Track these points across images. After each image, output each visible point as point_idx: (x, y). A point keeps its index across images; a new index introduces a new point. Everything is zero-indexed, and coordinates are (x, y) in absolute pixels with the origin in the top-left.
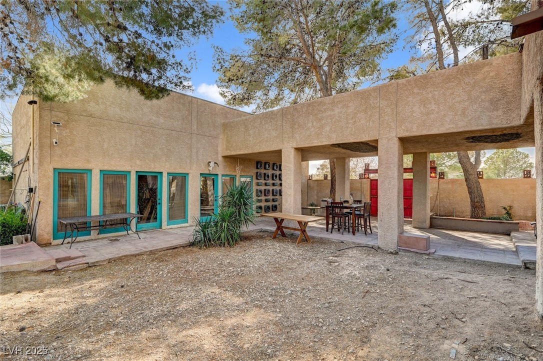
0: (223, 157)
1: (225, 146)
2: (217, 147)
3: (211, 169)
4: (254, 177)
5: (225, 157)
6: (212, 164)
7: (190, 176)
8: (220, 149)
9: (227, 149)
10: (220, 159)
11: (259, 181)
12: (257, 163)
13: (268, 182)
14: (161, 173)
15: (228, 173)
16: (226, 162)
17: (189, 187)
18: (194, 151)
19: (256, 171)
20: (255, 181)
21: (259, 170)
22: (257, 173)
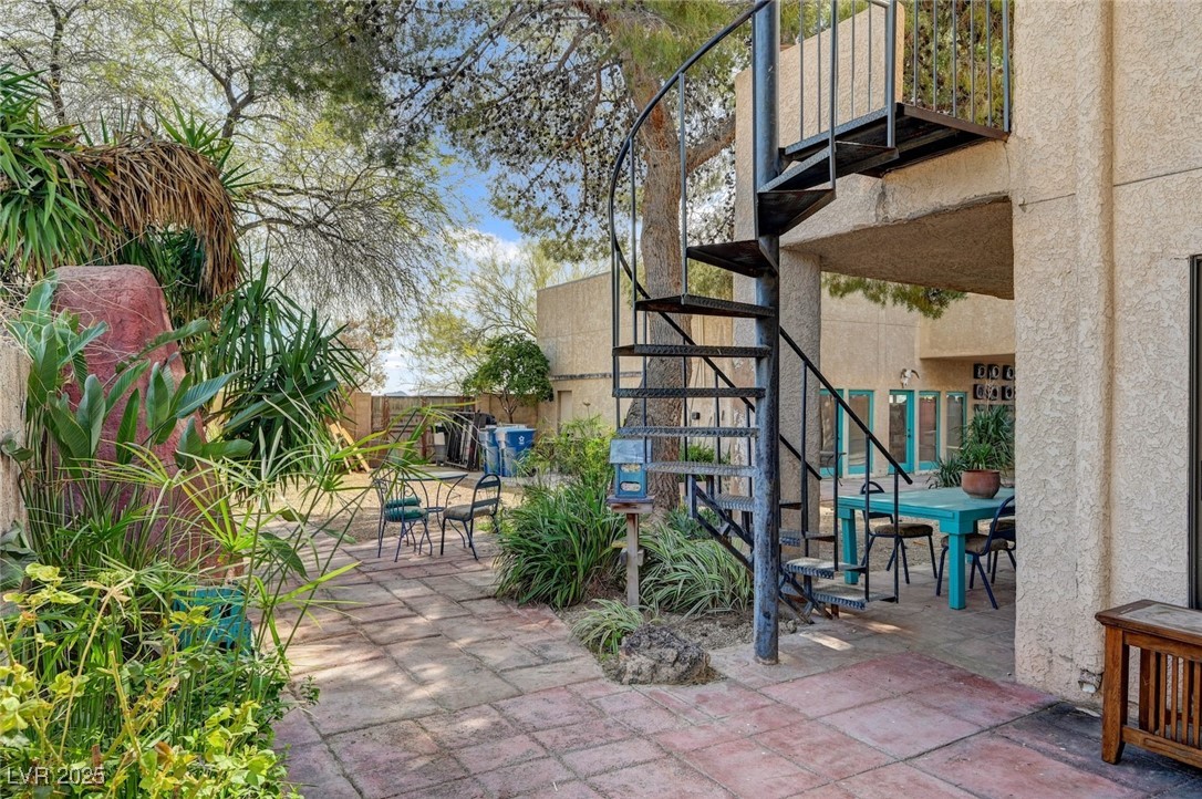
0: (922, 359)
1: (927, 341)
2: (913, 342)
3: (905, 381)
4: (970, 394)
5: (924, 360)
6: (908, 373)
7: (876, 394)
8: (917, 346)
9: (933, 345)
10: (918, 363)
11: (977, 402)
12: (976, 367)
13: (994, 403)
14: (842, 390)
15: (929, 388)
16: (925, 368)
17: (875, 412)
18: (882, 352)
19: (974, 382)
20: (970, 402)
21: (977, 381)
22: (975, 386)
